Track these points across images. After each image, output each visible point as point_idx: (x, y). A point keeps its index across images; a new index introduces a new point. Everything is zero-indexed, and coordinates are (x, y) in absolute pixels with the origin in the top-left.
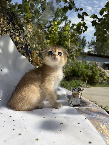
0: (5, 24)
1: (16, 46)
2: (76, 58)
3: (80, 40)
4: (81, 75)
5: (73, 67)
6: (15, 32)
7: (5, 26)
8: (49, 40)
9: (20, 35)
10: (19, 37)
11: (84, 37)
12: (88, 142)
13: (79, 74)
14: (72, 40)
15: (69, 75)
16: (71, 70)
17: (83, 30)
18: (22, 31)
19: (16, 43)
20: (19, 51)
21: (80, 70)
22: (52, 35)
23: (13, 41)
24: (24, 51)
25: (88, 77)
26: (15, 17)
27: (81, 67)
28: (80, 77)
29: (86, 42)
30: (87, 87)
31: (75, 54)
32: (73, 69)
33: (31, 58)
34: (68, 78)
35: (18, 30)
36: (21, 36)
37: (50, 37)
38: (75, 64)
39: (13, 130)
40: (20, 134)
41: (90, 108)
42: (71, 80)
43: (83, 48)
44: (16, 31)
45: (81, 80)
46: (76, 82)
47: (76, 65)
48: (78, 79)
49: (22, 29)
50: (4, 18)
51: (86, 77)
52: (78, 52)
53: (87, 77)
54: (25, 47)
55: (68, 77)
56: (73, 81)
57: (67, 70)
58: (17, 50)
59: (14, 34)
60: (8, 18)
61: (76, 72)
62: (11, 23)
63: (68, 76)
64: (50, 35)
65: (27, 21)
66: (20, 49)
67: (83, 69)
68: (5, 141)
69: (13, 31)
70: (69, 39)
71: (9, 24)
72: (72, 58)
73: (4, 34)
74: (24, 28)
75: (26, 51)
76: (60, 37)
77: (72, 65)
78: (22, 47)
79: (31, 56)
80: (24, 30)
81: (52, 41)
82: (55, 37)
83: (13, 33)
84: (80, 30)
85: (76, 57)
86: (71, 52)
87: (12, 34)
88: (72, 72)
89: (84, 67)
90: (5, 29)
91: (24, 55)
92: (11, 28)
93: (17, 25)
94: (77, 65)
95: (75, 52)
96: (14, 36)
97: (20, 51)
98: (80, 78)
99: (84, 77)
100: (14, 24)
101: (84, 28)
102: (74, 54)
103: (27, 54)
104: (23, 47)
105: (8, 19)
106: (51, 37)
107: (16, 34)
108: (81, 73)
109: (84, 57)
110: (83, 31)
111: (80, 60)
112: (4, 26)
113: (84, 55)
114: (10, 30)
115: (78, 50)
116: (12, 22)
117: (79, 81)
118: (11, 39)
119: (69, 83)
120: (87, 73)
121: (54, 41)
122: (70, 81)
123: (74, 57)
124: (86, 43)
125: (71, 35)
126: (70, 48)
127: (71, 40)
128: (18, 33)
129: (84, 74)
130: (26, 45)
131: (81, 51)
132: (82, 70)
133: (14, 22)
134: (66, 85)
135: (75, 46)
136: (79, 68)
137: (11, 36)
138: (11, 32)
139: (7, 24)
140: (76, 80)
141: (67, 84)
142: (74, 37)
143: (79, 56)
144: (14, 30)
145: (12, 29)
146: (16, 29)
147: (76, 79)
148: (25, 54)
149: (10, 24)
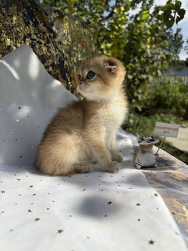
0: (21, 25)
1: (44, 64)
2: (162, 73)
3: (171, 37)
4: (173, 104)
5: (157, 91)
6: (40, 38)
7: (22, 29)
8: (109, 42)
9: (48, 42)
10: (47, 46)
11: (179, 30)
12: (149, 241)
13: (168, 103)
14: (153, 38)
15: (149, 106)
16: (153, 97)
17: (176, 17)
18: (52, 35)
19: (43, 59)
20: (48, 72)
21: (170, 94)
22: (115, 33)
23: (38, 55)
24: (58, 71)
25: (185, 109)
26: (37, 10)
27: (173, 90)
28: (171, 108)
29: (183, 40)
30: (183, 127)
31: (160, 67)
32: (158, 93)
33: (70, 83)
34: (146, 112)
35: (44, 33)
36: (51, 45)
37: (111, 36)
38: (161, 84)
39: (29, 211)
40: (37, 220)
41: (171, 173)
42: (154, 115)
43: (177, 52)
44: (41, 35)
45: (172, 113)
46: (162, 117)
47: (162, 87)
48: (165, 113)
49: (52, 31)
50: (18, 15)
51: (181, 107)
52: (165, 62)
53: (183, 108)
54: (59, 63)
55: (147, 110)
56: (157, 115)
57: (146, 96)
58: (45, 71)
59: (38, 42)
60: (26, 13)
61: (162, 99)
62: (31, 23)
63: (148, 108)
64: (112, 33)
65: (59, 14)
66: (51, 69)
67: (175, 93)
68: (11, 230)
69: (35, 37)
70: (148, 37)
71: (27, 24)
72: (154, 73)
73: (21, 43)
74: (54, 28)
75: (61, 71)
76: (131, 35)
77: (155, 87)
78: (53, 65)
79: (71, 79)
80: (54, 33)
81: (116, 43)
82: (121, 36)
83: (35, 40)
84: (170, 19)
85: (162, 71)
86: (153, 63)
87: (35, 42)
88: (155, 100)
89: (177, 89)
90: (21, 35)
91: (58, 79)
92: (32, 32)
93: (41, 25)
94: (165, 86)
95: (160, 63)
96: (37, 46)
97: (51, 72)
98: (171, 111)
99: (178, 109)
100: (36, 24)
101: (177, 13)
102: (158, 66)
103: (62, 76)
104: (56, 63)
105: (25, 15)
106: (114, 36)
107: (42, 41)
108: (172, 100)
109: (179, 70)
110: (175, 19)
111: (171, 76)
112: (20, 30)
113: (179, 65)
114: (30, 35)
115: (165, 57)
116: (32, 20)
117: (167, 116)
118: (34, 51)
119: (149, 120)
120: (184, 99)
121: (119, 44)
122: (152, 117)
123: (159, 71)
124: (183, 42)
125: (150, 30)
126: (150, 55)
127: (151, 39)
128: (44, 39)
129: (178, 102)
130: (59, 60)
131: (174, 59)
132: (174, 95)
133: (36, 19)
134: (143, 124)
135: (160, 50)
136: (168, 92)
137: (33, 46)
138: (32, 39)
139: (23, 25)
140: (162, 115)
141: (145, 123)
142: (158, 33)
143: (169, 68)
144: (36, 34)
145: (35, 34)
146: (40, 32)
147: (163, 113)
148: (60, 76)
149: (29, 23)
